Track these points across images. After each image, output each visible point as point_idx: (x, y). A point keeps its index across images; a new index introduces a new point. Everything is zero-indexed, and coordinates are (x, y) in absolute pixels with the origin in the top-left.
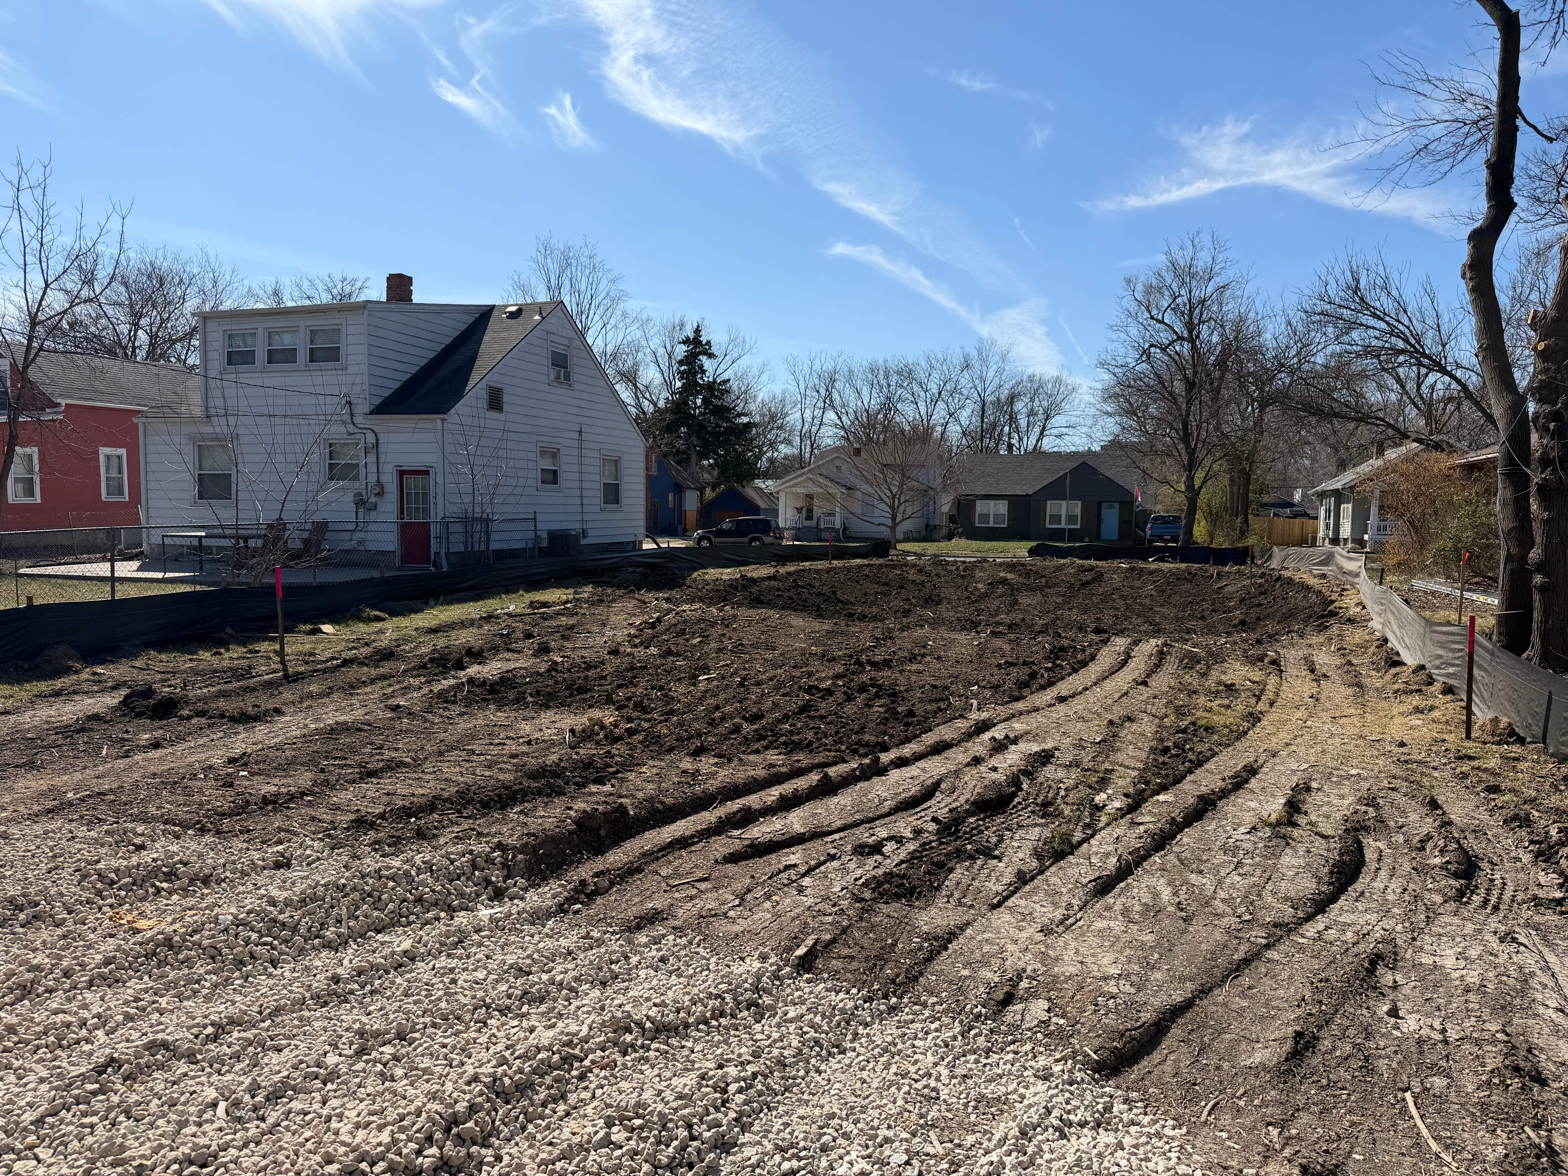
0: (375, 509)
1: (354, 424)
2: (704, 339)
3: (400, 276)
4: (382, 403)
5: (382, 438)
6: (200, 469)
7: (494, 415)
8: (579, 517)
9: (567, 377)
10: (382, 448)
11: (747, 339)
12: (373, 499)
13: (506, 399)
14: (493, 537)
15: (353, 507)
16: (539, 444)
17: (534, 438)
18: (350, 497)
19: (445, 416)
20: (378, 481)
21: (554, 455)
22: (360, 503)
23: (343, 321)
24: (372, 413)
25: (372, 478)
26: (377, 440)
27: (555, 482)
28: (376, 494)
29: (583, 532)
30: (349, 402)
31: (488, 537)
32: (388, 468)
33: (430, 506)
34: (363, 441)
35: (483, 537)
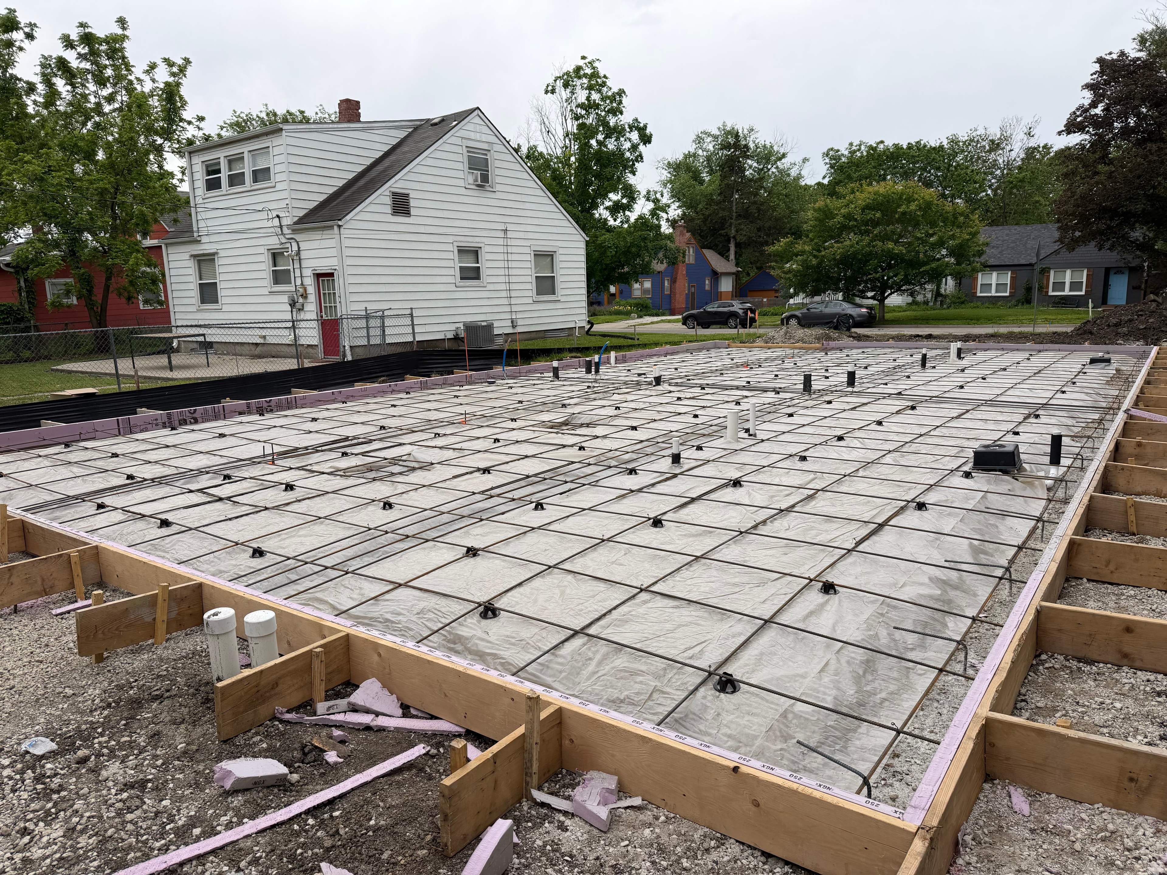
0: (303, 308)
1: (284, 235)
2: (743, 144)
3: (347, 101)
4: (306, 216)
5: (303, 246)
6: (201, 279)
7: (400, 218)
8: (508, 309)
9: (487, 180)
10: (303, 255)
12: (301, 300)
13: (412, 202)
14: (388, 331)
15: (289, 307)
16: (456, 244)
17: (450, 239)
18: (285, 299)
19: (340, 223)
20: (302, 284)
21: (475, 253)
22: (293, 304)
23: (270, 144)
24: (295, 224)
25: (299, 282)
26: (299, 248)
27: (478, 278)
28: (302, 296)
29: (512, 322)
30: (278, 216)
31: (384, 331)
32: (308, 273)
33: (338, 305)
34: (290, 250)
35: (378, 332)
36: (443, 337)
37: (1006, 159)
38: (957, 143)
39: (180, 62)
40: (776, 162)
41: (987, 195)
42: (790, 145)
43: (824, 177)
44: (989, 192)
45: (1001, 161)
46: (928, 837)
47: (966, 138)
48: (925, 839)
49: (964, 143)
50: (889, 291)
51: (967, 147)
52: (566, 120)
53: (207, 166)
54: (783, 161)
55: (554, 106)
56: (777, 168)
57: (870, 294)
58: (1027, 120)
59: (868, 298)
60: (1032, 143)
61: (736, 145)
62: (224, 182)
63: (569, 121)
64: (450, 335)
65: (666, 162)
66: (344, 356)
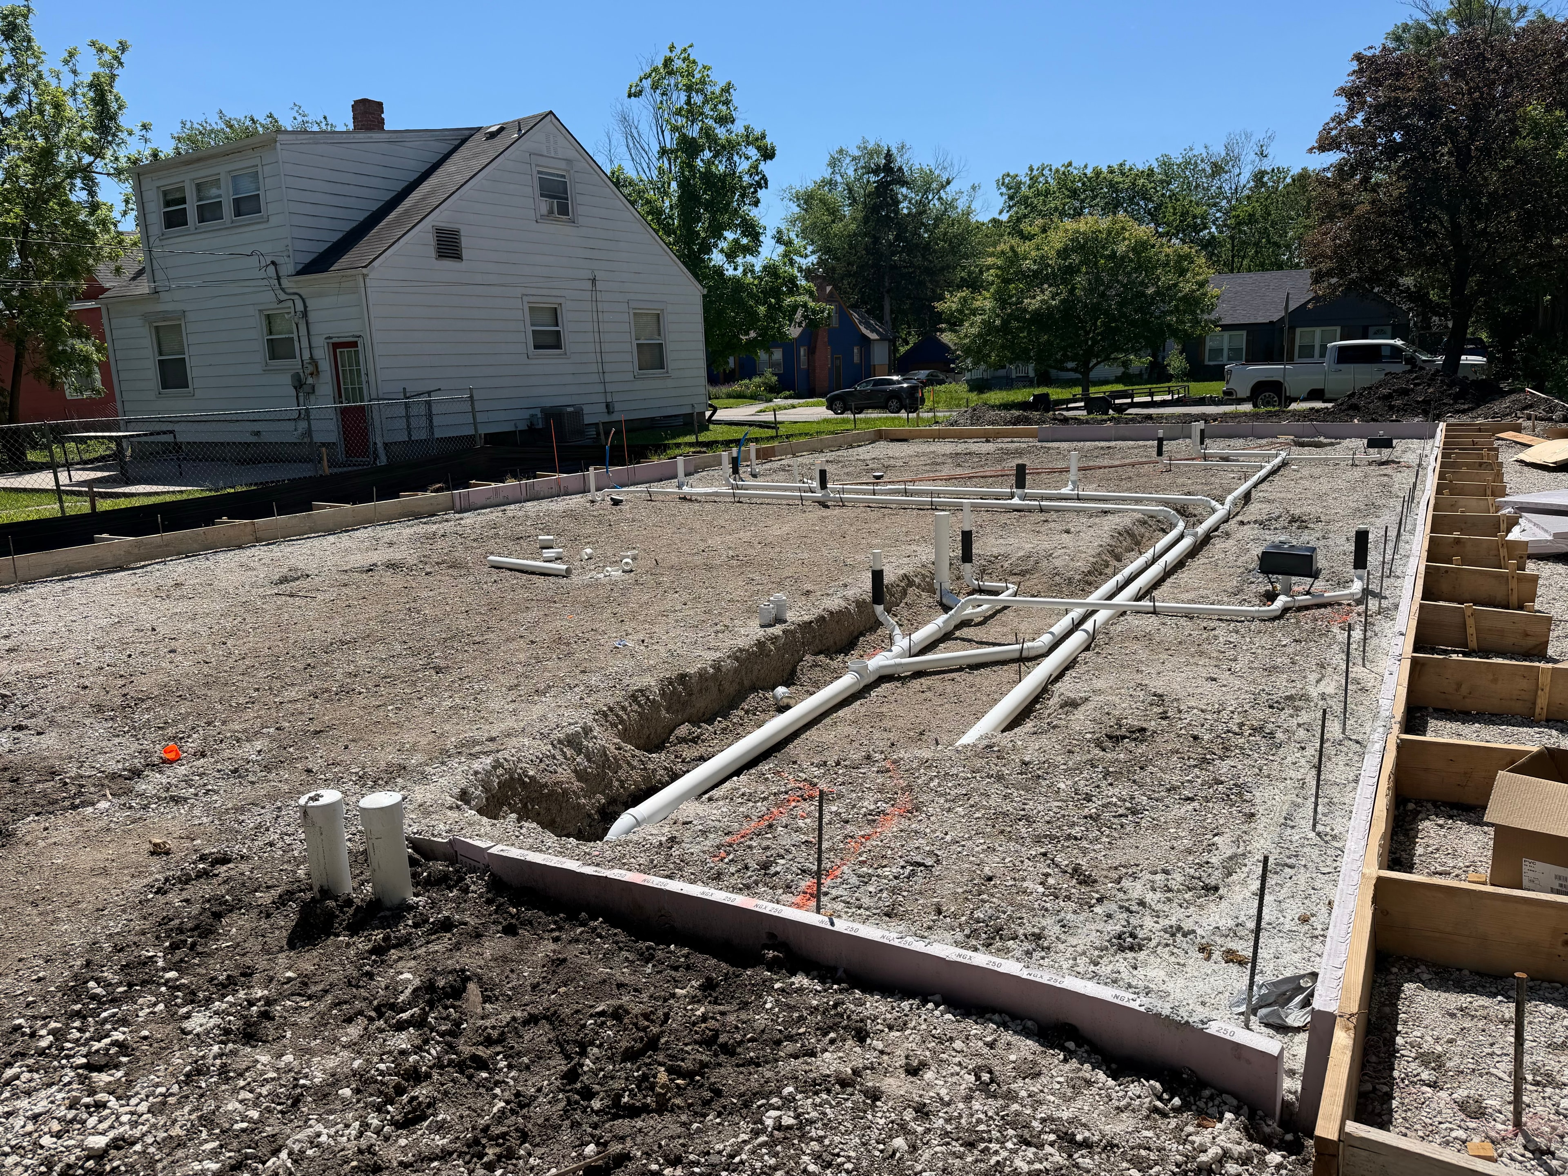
0: (314, 392)
1: (283, 290)
2: (895, 166)
4: (313, 261)
5: (311, 304)
6: (160, 354)
7: (448, 264)
8: (600, 388)
9: (564, 210)
10: (312, 316)
11: (955, 162)
12: (310, 381)
13: (464, 242)
14: (436, 421)
15: (293, 392)
16: (526, 299)
17: (518, 293)
18: (286, 379)
19: (365, 269)
20: (311, 358)
21: (553, 311)
22: (299, 384)
23: (257, 161)
24: (299, 273)
25: (306, 356)
26: (305, 307)
27: (558, 346)
28: (312, 374)
29: (607, 406)
30: (273, 263)
31: (431, 421)
32: (319, 342)
33: (365, 386)
34: (292, 310)
35: (423, 422)
36: (513, 429)
37: (1234, 187)
38: (1171, 165)
39: (113, 47)
40: (939, 192)
41: (1210, 233)
42: (956, 168)
43: (1001, 212)
44: (1213, 229)
45: (1227, 188)
46: (1351, 1026)
47: (1181, 160)
48: (1349, 1029)
49: (1179, 166)
50: (1095, 361)
51: (1183, 171)
52: (663, 132)
53: (165, 193)
54: (948, 189)
55: (645, 112)
56: (940, 199)
57: (1071, 365)
58: (1259, 135)
59: (1068, 370)
60: (1267, 166)
61: (888, 168)
62: (192, 215)
63: (667, 133)
64: (522, 426)
65: (794, 191)
66: (376, 457)
